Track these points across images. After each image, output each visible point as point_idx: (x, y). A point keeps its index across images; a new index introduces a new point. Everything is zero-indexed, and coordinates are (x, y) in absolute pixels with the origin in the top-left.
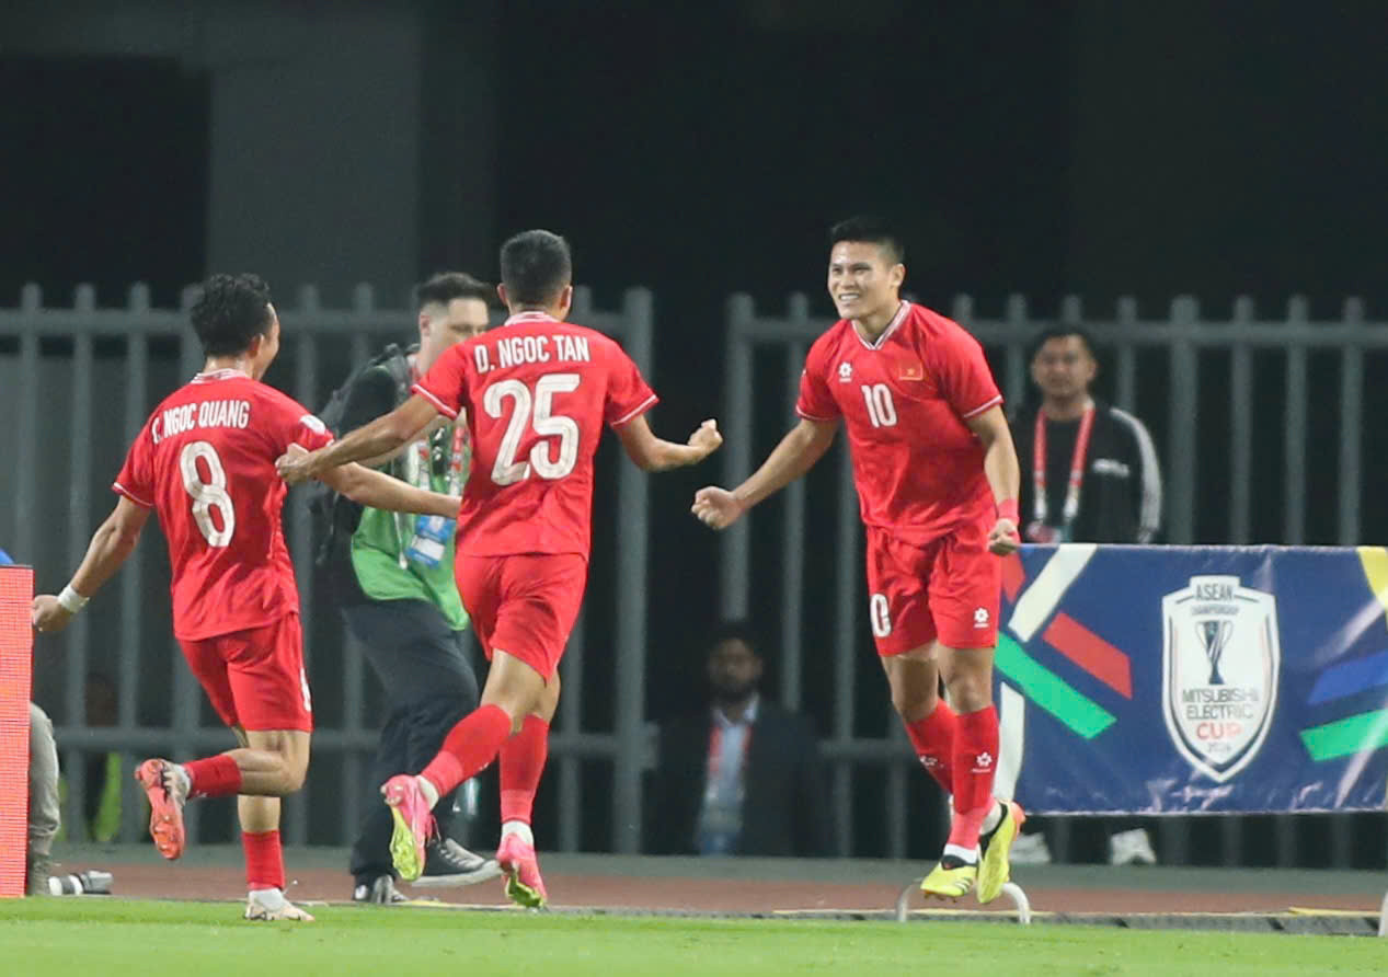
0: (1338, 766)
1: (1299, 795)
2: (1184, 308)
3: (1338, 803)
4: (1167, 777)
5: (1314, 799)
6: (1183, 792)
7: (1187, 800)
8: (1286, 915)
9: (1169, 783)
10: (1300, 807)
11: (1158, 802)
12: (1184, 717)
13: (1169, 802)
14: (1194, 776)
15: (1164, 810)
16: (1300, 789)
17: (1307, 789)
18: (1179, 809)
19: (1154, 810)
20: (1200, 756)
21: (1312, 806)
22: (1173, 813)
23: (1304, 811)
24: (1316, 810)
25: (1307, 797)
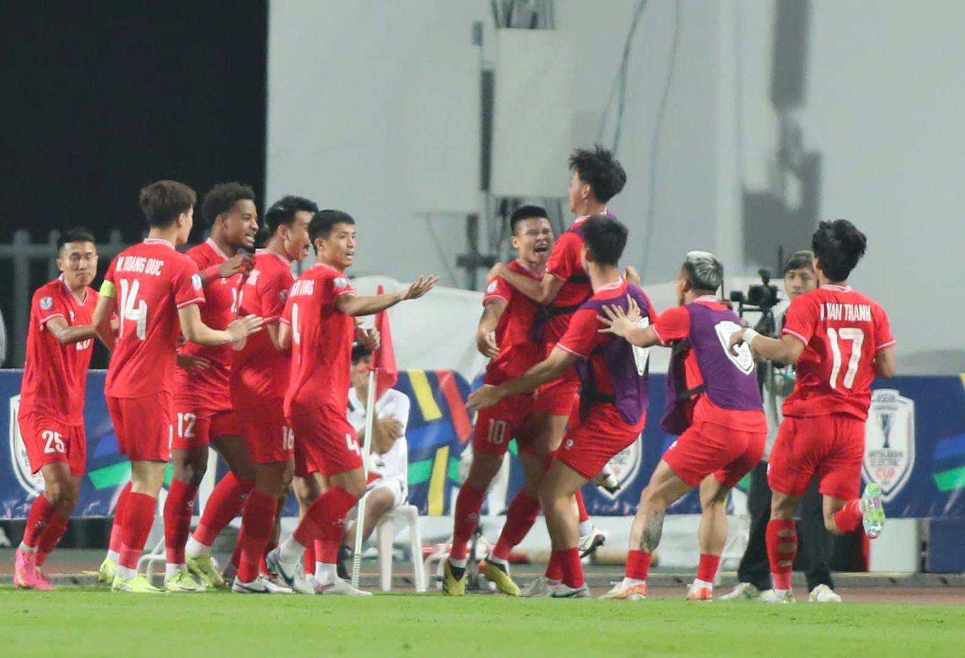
0: (108, 492)
1: (87, 507)
2: (21, 237)
3: (110, 512)
4: (13, 499)
5: (96, 510)
6: (23, 507)
7: (25, 510)
8: (81, 575)
9: (15, 502)
10: (88, 514)
11: (9, 512)
12: (24, 464)
13: (14, 513)
14: (28, 498)
15: (13, 516)
16: (89, 504)
17: (92, 505)
18: (21, 516)
19: (7, 517)
20: (32, 487)
21: (95, 514)
22: (17, 518)
23: (92, 517)
24: (97, 516)
25: (93, 508)
